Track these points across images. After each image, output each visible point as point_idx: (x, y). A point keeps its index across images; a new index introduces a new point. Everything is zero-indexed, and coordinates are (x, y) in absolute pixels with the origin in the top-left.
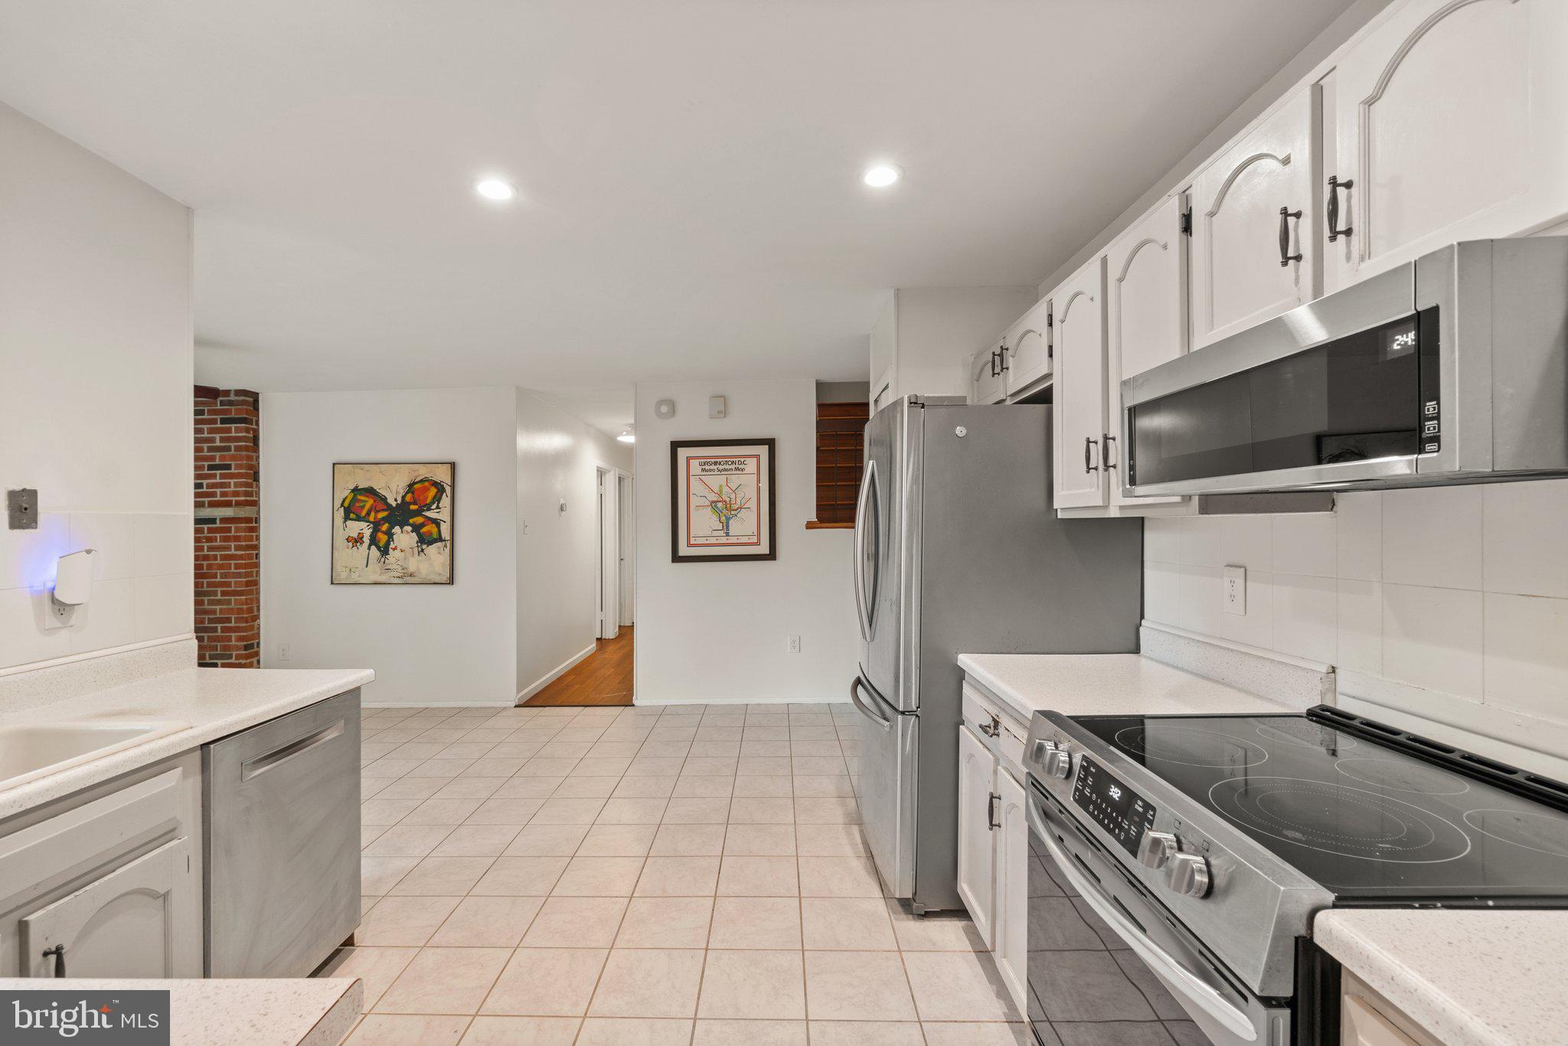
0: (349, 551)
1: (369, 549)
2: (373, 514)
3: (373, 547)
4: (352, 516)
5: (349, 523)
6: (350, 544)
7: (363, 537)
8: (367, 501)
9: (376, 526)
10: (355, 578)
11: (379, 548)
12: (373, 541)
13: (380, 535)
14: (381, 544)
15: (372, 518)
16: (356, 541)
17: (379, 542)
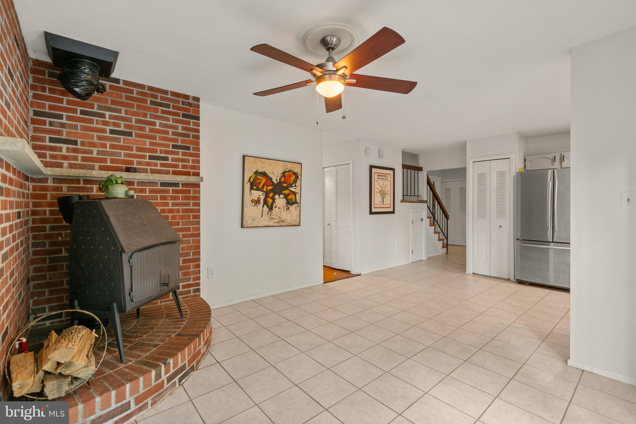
0: (253, 208)
1: (263, 207)
2: (265, 187)
3: (265, 206)
4: (255, 187)
5: (253, 191)
6: (253, 204)
7: (260, 200)
8: (263, 180)
9: (267, 194)
10: (256, 224)
11: (268, 206)
12: (265, 202)
13: (269, 199)
14: (269, 204)
15: (265, 190)
16: (257, 202)
17: (268, 203)
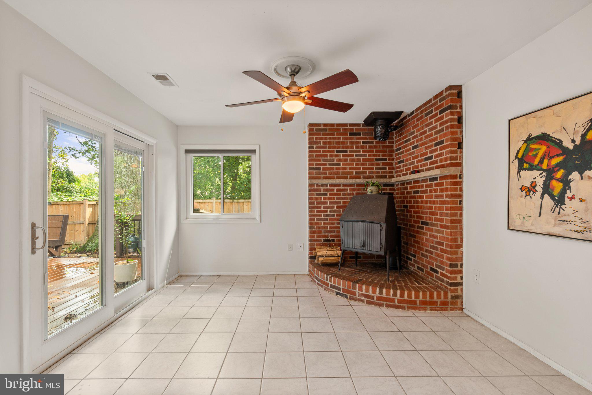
0: (523, 200)
1: (542, 197)
2: (546, 162)
3: (546, 196)
4: (526, 166)
5: (523, 173)
6: (524, 193)
7: (536, 186)
8: (540, 149)
9: (550, 174)
10: (528, 226)
11: (552, 197)
12: (547, 189)
13: (554, 183)
14: (556, 193)
15: (545, 166)
16: (529, 190)
17: (553, 190)
